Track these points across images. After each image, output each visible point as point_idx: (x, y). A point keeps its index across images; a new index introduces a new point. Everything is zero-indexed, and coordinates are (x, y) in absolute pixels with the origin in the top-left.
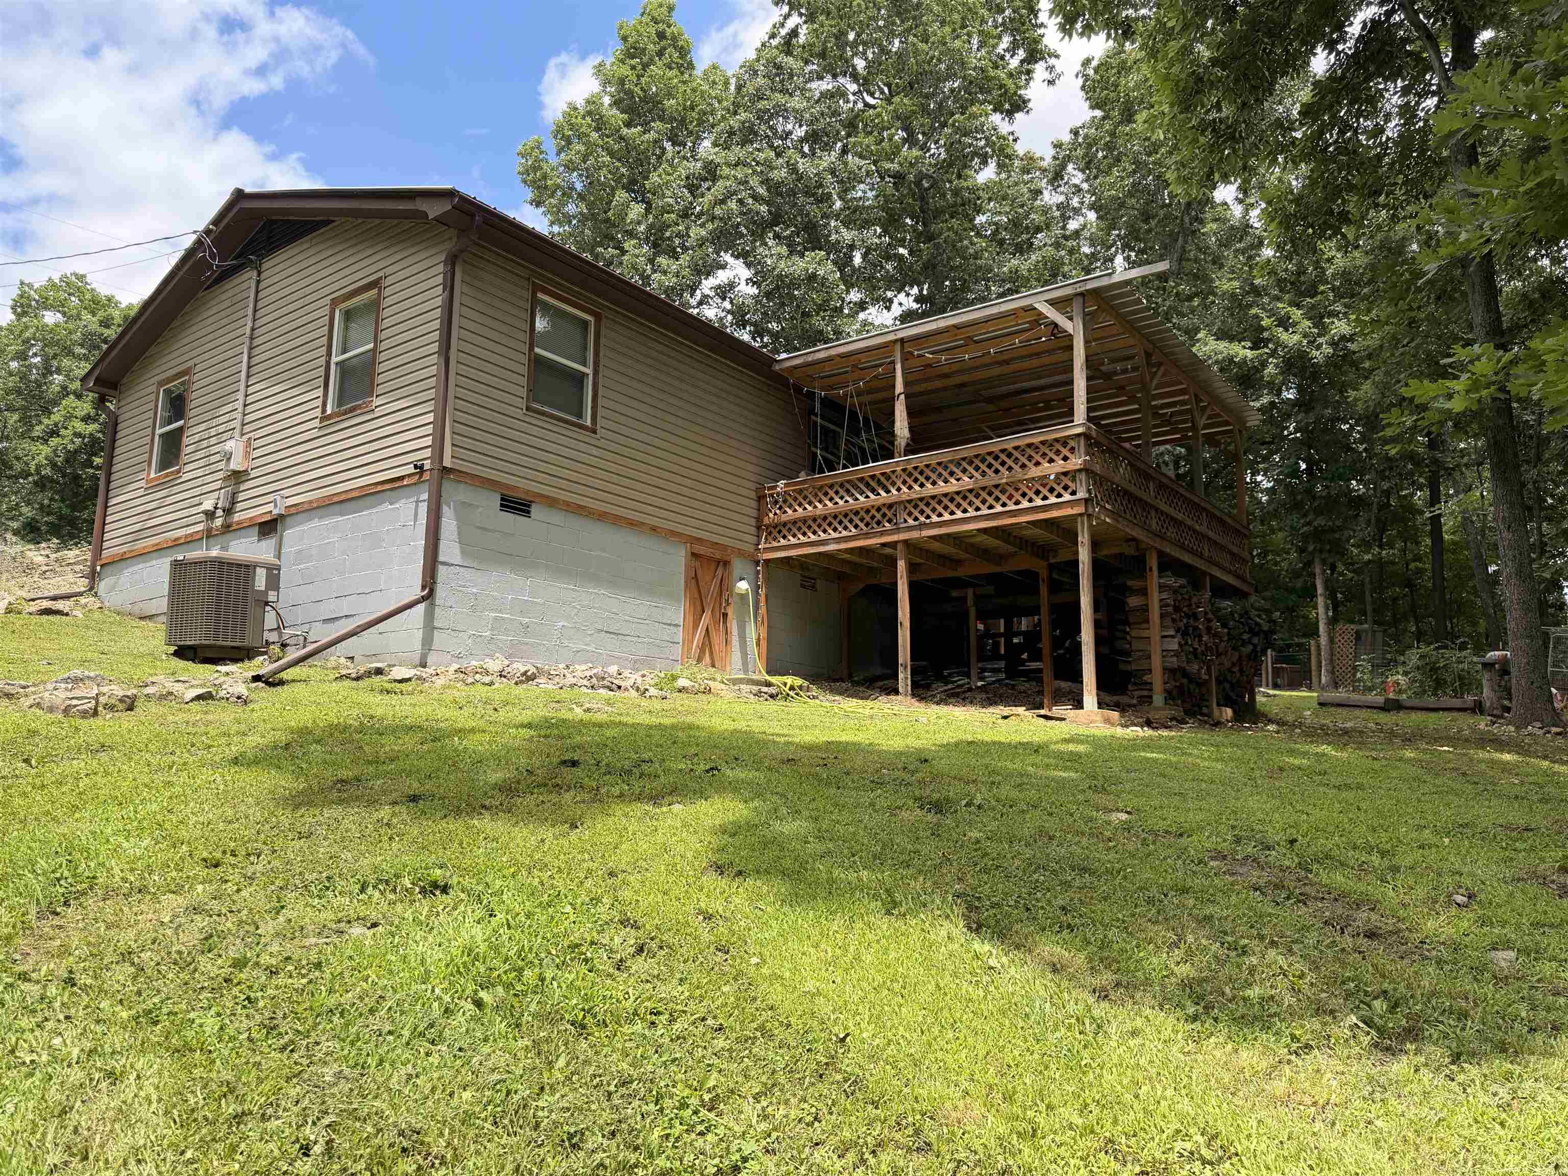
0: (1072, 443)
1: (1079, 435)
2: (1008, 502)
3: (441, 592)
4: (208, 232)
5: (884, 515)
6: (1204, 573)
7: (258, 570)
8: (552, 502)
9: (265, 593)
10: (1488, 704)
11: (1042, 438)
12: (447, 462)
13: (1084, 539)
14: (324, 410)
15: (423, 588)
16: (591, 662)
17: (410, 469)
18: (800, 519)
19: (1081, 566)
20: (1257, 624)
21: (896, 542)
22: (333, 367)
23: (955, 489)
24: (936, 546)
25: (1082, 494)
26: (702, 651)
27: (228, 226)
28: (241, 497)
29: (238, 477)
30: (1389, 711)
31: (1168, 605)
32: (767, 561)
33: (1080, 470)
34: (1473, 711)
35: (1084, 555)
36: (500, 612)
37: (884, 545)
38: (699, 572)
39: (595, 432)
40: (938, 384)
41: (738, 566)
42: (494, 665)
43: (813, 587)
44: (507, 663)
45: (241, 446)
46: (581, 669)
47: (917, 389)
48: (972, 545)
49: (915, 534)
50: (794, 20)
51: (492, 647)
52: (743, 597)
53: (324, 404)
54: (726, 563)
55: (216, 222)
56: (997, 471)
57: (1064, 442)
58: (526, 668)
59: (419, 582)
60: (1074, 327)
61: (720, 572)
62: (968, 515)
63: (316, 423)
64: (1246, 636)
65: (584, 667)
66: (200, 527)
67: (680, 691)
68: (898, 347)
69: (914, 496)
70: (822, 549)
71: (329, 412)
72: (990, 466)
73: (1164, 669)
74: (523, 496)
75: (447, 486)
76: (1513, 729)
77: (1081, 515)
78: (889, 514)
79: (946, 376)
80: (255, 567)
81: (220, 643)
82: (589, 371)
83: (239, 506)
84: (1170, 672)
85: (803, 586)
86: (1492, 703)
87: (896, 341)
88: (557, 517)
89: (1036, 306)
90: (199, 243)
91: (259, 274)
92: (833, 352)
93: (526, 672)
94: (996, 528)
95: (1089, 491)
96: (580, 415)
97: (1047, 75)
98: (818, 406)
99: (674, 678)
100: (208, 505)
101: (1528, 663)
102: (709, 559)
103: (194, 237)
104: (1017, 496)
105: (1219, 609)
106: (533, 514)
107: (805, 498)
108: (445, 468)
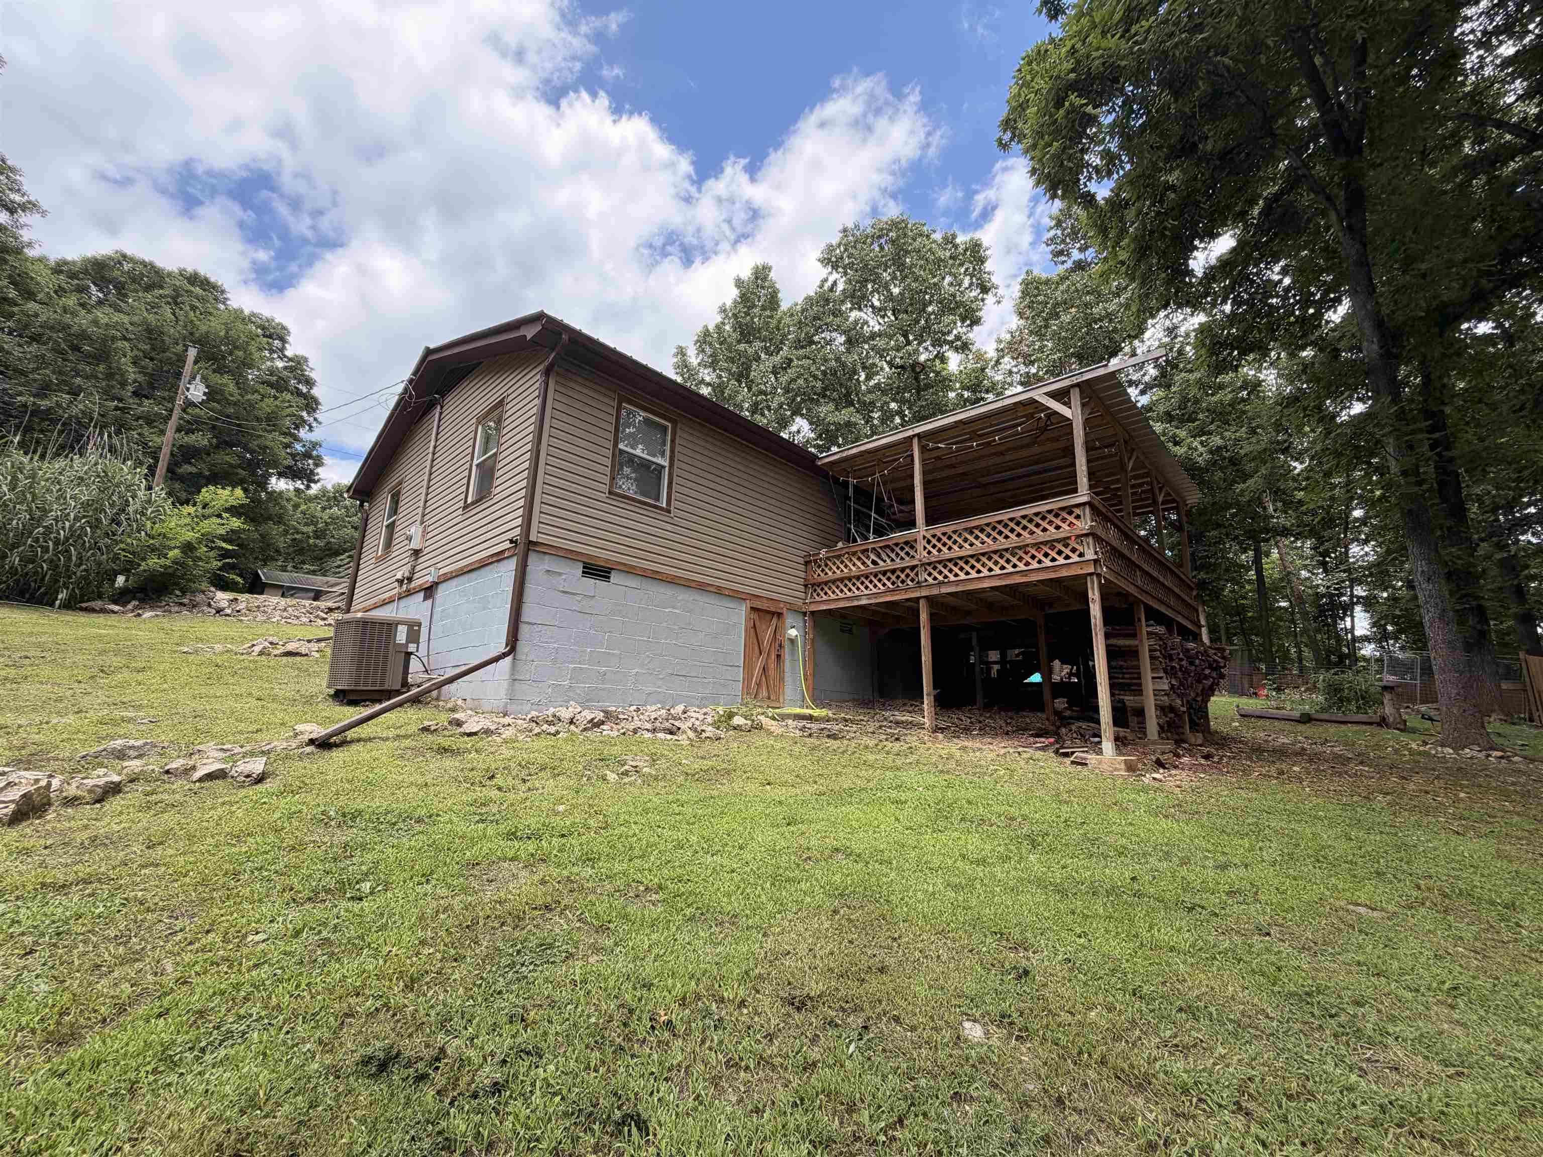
0: (1077, 511)
1: (1084, 504)
2: (1018, 563)
3: (523, 647)
4: (411, 381)
5: (908, 576)
6: (1172, 619)
7: (400, 627)
8: (630, 571)
9: (406, 645)
10: (1391, 719)
11: (1048, 507)
12: (533, 538)
13: (1094, 595)
14: (466, 502)
15: (507, 645)
16: (660, 702)
17: (507, 545)
18: (838, 580)
19: (1093, 621)
20: (1215, 661)
21: (918, 599)
22: (474, 468)
23: (970, 553)
24: (952, 601)
25: (1090, 555)
26: (759, 685)
27: (421, 376)
28: (418, 568)
29: (417, 553)
30: (1304, 723)
31: (1155, 650)
32: (812, 613)
33: (1086, 535)
34: (1379, 724)
35: (1096, 611)
36: (580, 663)
37: (907, 600)
38: (758, 624)
39: (669, 512)
40: (946, 473)
41: (789, 619)
42: (565, 714)
43: (850, 631)
44: (579, 709)
45: (421, 529)
46: (652, 711)
47: (930, 477)
48: (981, 600)
49: (935, 591)
50: (835, 276)
51: (571, 694)
52: (792, 641)
53: (466, 497)
54: (779, 615)
55: (414, 374)
56: (1007, 537)
57: (1069, 510)
58: (593, 716)
59: (504, 640)
60: (1072, 412)
61: (774, 621)
62: (982, 575)
63: (460, 512)
64: (1207, 672)
65: (654, 708)
66: (395, 591)
67: (735, 728)
68: (915, 441)
69: (933, 559)
70: (856, 603)
71: (469, 500)
72: (1000, 533)
73: (1156, 705)
74: (602, 564)
75: (533, 558)
76: (1451, 751)
77: (1091, 574)
78: (912, 575)
79: (952, 466)
80: (397, 625)
81: (362, 688)
82: (666, 464)
83: (416, 576)
84: (1162, 709)
85: (842, 631)
86: (1395, 719)
87: (914, 436)
88: (633, 582)
89: (1037, 398)
90: (406, 390)
91: (442, 407)
92: (863, 448)
93: (593, 719)
94: (1006, 586)
95: (1096, 553)
96: (658, 499)
97: (994, 300)
98: (851, 490)
99: (731, 716)
100: (399, 576)
101: (1458, 694)
102: (768, 612)
103: (402, 386)
104: (1027, 558)
105: (1188, 650)
106: (612, 580)
107: (842, 562)
108: (530, 542)
